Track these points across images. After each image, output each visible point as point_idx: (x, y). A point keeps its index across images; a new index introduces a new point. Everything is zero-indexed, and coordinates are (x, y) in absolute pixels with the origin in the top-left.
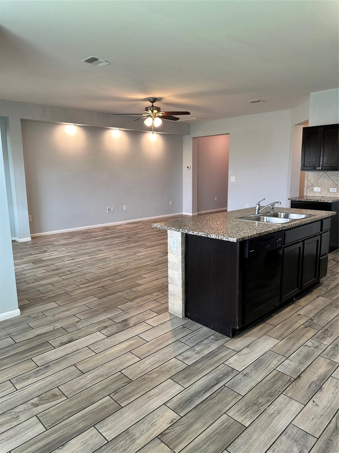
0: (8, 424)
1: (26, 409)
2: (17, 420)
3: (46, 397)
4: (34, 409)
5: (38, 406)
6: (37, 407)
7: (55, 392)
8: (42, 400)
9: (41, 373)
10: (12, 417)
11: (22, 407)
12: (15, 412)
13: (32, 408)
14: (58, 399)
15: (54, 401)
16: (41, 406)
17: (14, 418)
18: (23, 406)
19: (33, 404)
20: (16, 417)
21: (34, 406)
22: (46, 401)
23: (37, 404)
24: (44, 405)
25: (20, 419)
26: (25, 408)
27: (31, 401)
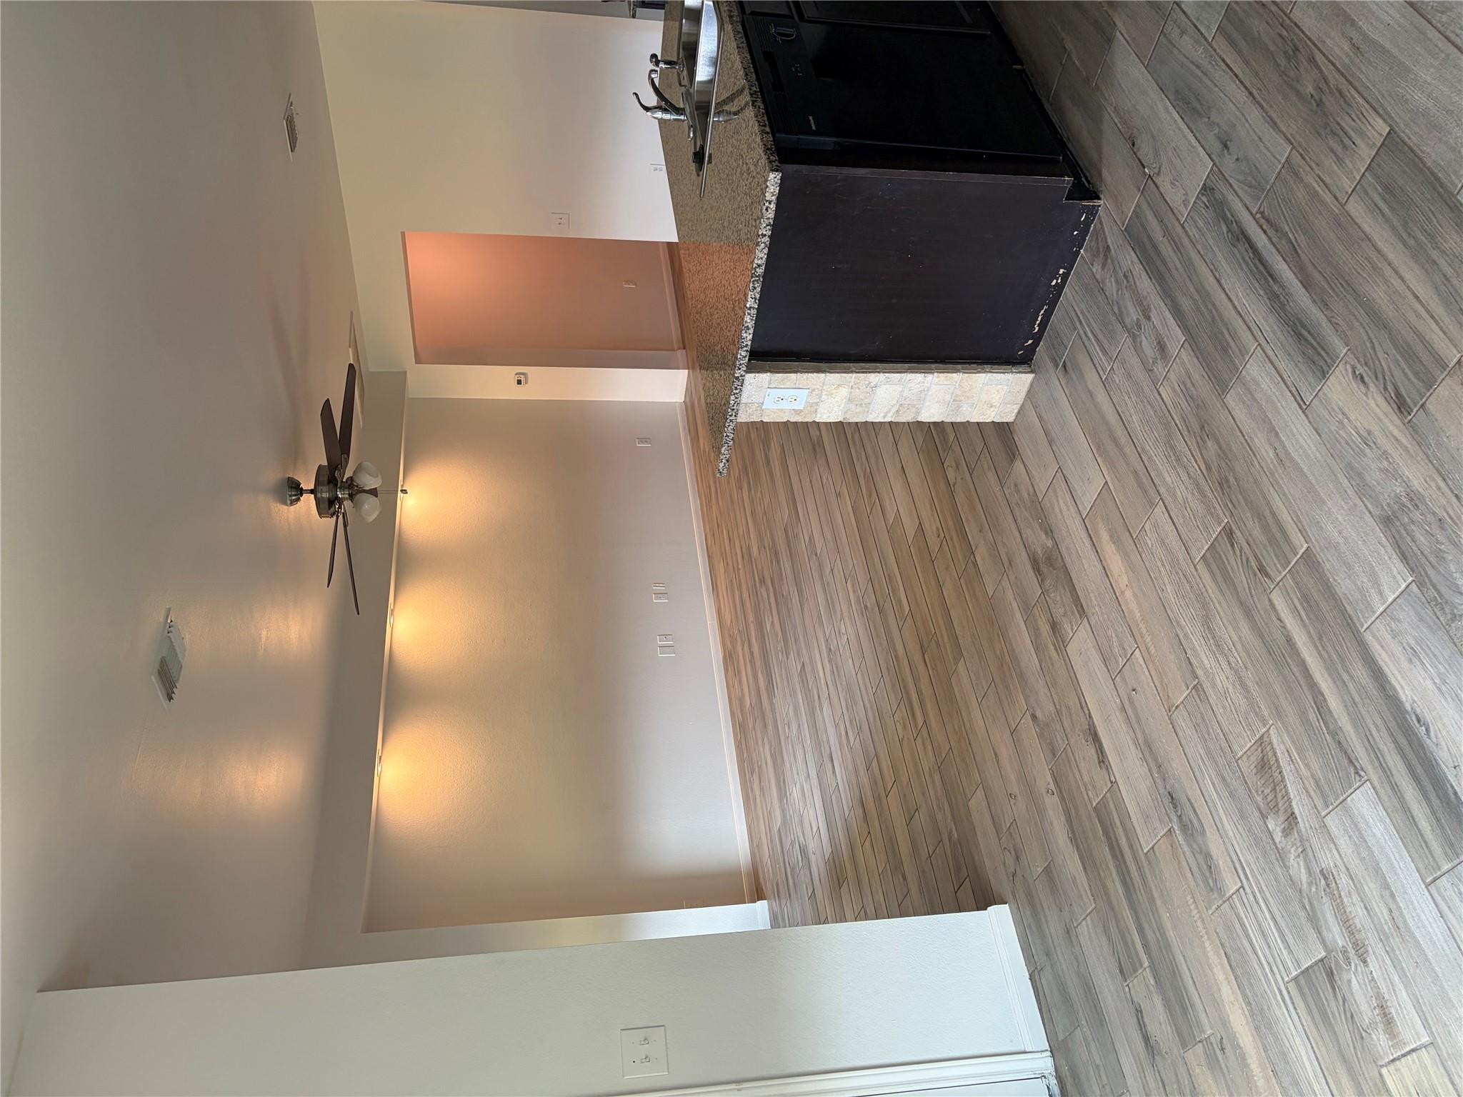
0: (1345, 900)
1: (1300, 850)
2: (1333, 875)
3: (1267, 791)
4: (1301, 824)
5: (1293, 813)
6: (1296, 818)
7: (1252, 767)
8: (1277, 804)
9: (1192, 816)
10: (1323, 893)
11: (1296, 865)
12: (1310, 884)
13: (1299, 832)
14: (1275, 754)
15: (1279, 767)
16: (1294, 803)
17: (1328, 885)
18: (1292, 861)
19: (1287, 832)
20: (1325, 878)
21: (1293, 828)
22: (1278, 791)
23: (1289, 817)
24: (1292, 797)
25: (1332, 865)
26: (1299, 856)
27: (1278, 836)
